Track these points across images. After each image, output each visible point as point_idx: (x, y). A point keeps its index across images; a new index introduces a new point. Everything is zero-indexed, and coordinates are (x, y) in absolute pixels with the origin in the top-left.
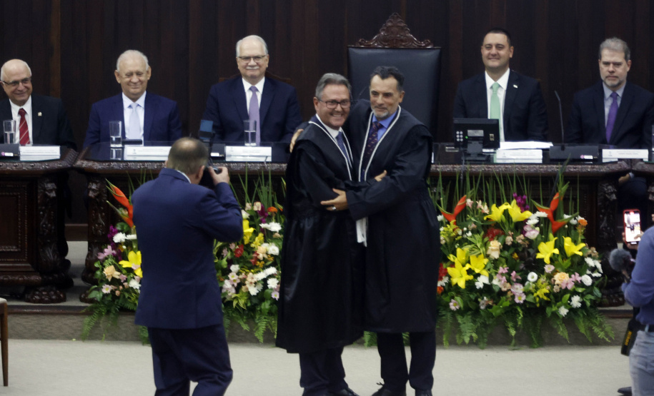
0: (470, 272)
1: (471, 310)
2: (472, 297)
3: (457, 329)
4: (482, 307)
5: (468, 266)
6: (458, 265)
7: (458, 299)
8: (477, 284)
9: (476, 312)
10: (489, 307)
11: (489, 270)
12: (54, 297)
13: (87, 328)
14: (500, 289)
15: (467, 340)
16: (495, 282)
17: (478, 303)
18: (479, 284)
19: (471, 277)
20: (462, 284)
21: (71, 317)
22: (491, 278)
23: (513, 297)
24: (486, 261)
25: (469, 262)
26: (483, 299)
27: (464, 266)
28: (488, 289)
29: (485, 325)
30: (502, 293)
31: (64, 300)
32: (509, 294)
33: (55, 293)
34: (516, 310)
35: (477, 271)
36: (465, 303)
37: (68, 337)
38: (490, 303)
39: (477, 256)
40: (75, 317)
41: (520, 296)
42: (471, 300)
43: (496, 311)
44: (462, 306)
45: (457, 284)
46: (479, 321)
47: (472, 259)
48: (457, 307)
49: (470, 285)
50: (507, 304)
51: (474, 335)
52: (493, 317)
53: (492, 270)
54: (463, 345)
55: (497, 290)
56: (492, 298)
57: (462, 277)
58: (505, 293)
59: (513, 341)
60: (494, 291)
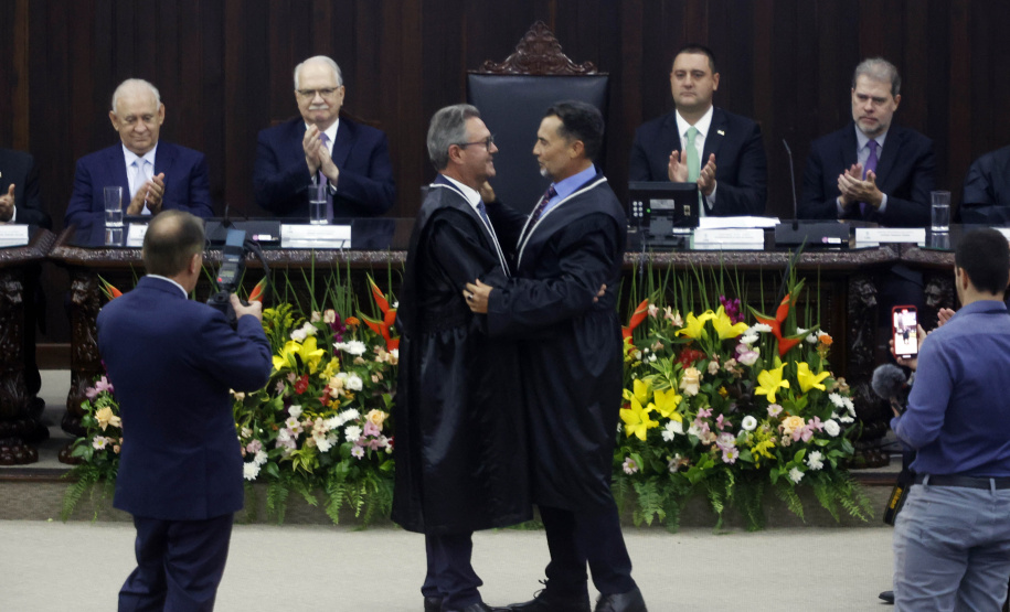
0: (654, 415)
1: (655, 473)
2: (657, 453)
3: (634, 503)
4: (673, 470)
5: (650, 407)
6: (635, 404)
7: (636, 456)
8: (664, 434)
9: (664, 476)
10: (682, 468)
11: (683, 412)
12: (19, 455)
13: (69, 503)
14: (700, 441)
15: (649, 519)
16: (692, 431)
17: (667, 463)
18: (668, 435)
19: (655, 424)
20: (642, 435)
21: (46, 485)
22: (686, 425)
23: (720, 453)
24: (678, 399)
25: (652, 401)
26: (674, 456)
27: (644, 406)
28: (681, 441)
29: (676, 497)
30: (702, 448)
31: (35, 459)
32: (714, 449)
33: (21, 449)
34: (724, 473)
35: (665, 414)
36: (646, 463)
37: (41, 517)
38: (685, 463)
39: (665, 391)
40: (53, 485)
41: (730, 453)
42: (655, 458)
43: (694, 475)
44: (641, 468)
45: (634, 434)
46: (668, 490)
47: (658, 395)
48: (635, 470)
49: (654, 435)
50: (711, 464)
51: (660, 512)
52: (689, 484)
53: (688, 413)
54: (644, 527)
55: (695, 443)
56: (687, 455)
57: (641, 423)
58: (707, 448)
59: (720, 521)
60: (690, 445)
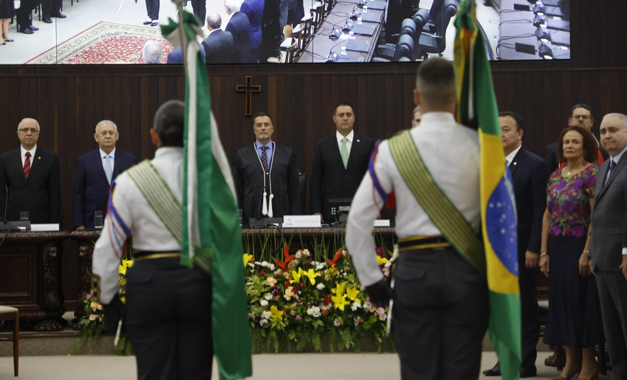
0: (347, 299)
1: (348, 325)
2: (350, 316)
3: (339, 339)
4: (356, 325)
5: (345, 296)
6: (339, 294)
7: (340, 318)
8: (352, 307)
9: (352, 328)
10: (360, 324)
11: (360, 298)
12: (55, 327)
13: (78, 346)
14: (369, 311)
15: (348, 346)
16: (365, 306)
17: (354, 321)
18: (354, 308)
19: (348, 303)
20: (342, 308)
21: (67, 339)
22: (362, 303)
23: (378, 316)
24: (357, 292)
25: (346, 293)
26: (357, 318)
27: (343, 295)
28: (360, 311)
29: (358, 336)
30: (370, 314)
31: (62, 330)
32: (375, 314)
33: (55, 325)
34: (381, 325)
35: (352, 299)
36: (345, 322)
37: (64, 353)
38: (362, 321)
39: (351, 288)
40: (70, 339)
41: (383, 316)
42: (349, 319)
43: (367, 326)
44: (342, 323)
45: (338, 308)
46: (355, 334)
47: (348, 290)
48: (339, 324)
49: (348, 308)
50: (375, 320)
51: (352, 343)
52: (364, 331)
53: (363, 299)
54: (345, 351)
55: (367, 311)
56: (363, 318)
57: (341, 303)
58: (373, 313)
59: (380, 348)
60: (365, 312)
